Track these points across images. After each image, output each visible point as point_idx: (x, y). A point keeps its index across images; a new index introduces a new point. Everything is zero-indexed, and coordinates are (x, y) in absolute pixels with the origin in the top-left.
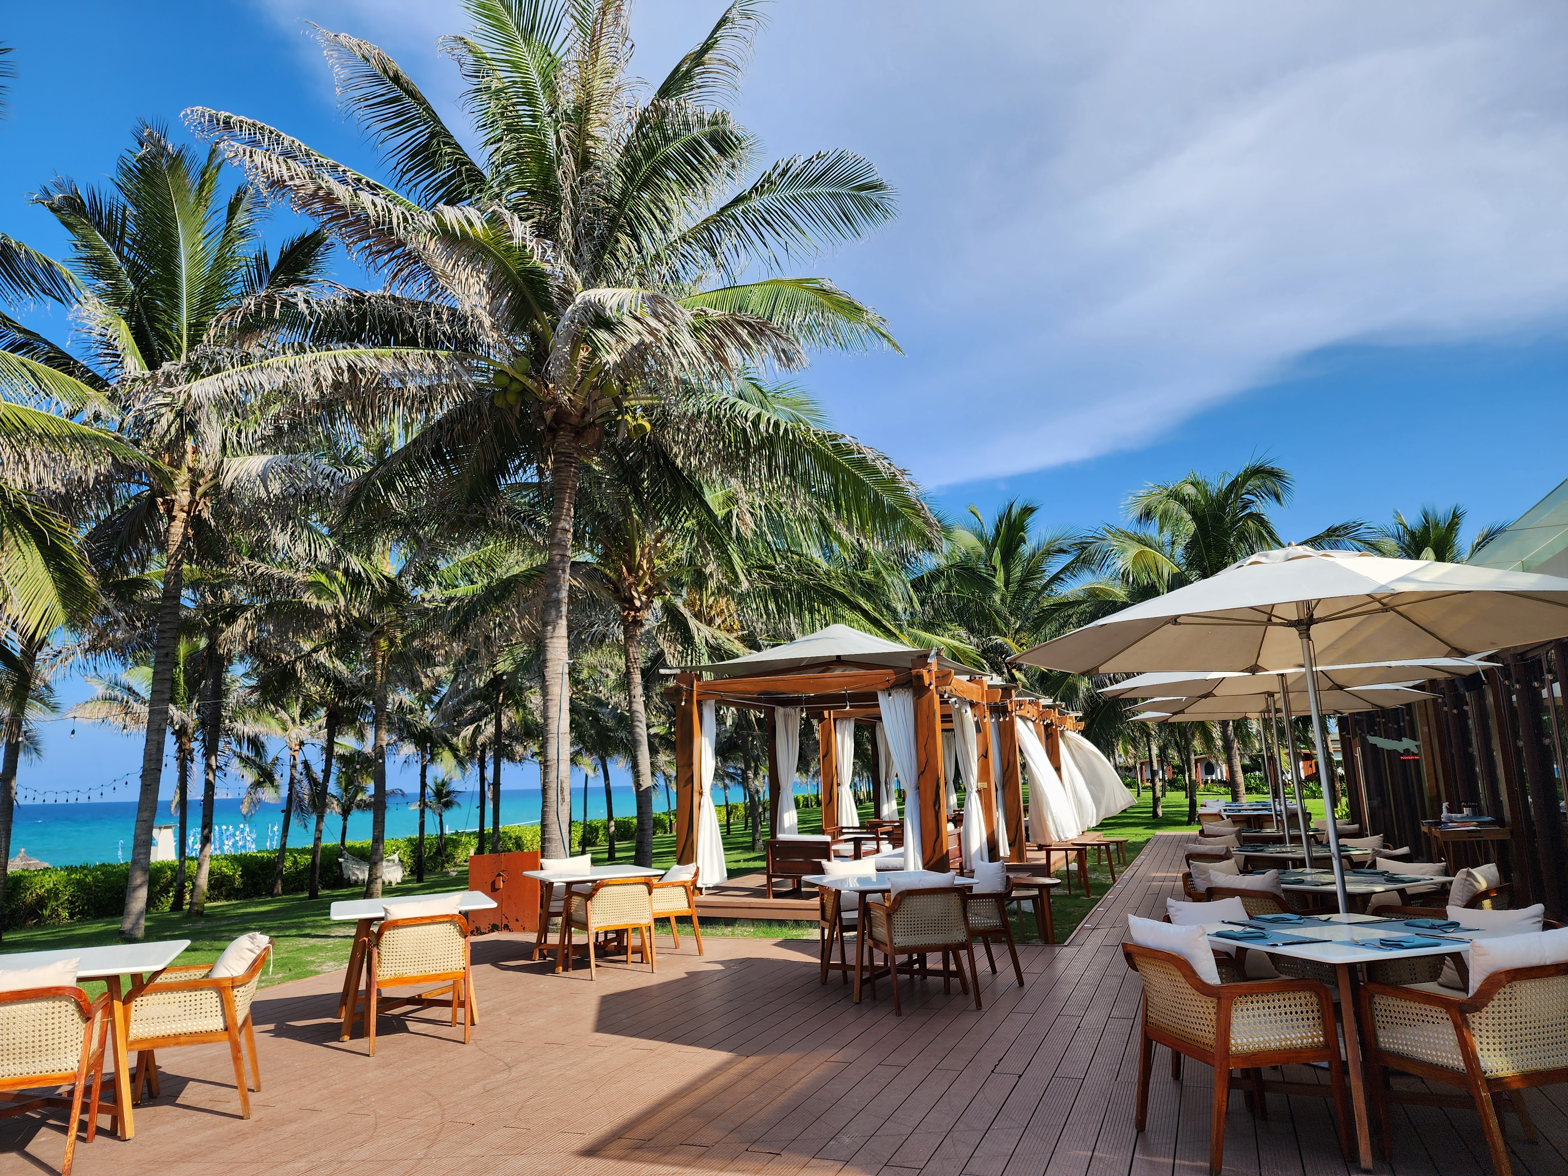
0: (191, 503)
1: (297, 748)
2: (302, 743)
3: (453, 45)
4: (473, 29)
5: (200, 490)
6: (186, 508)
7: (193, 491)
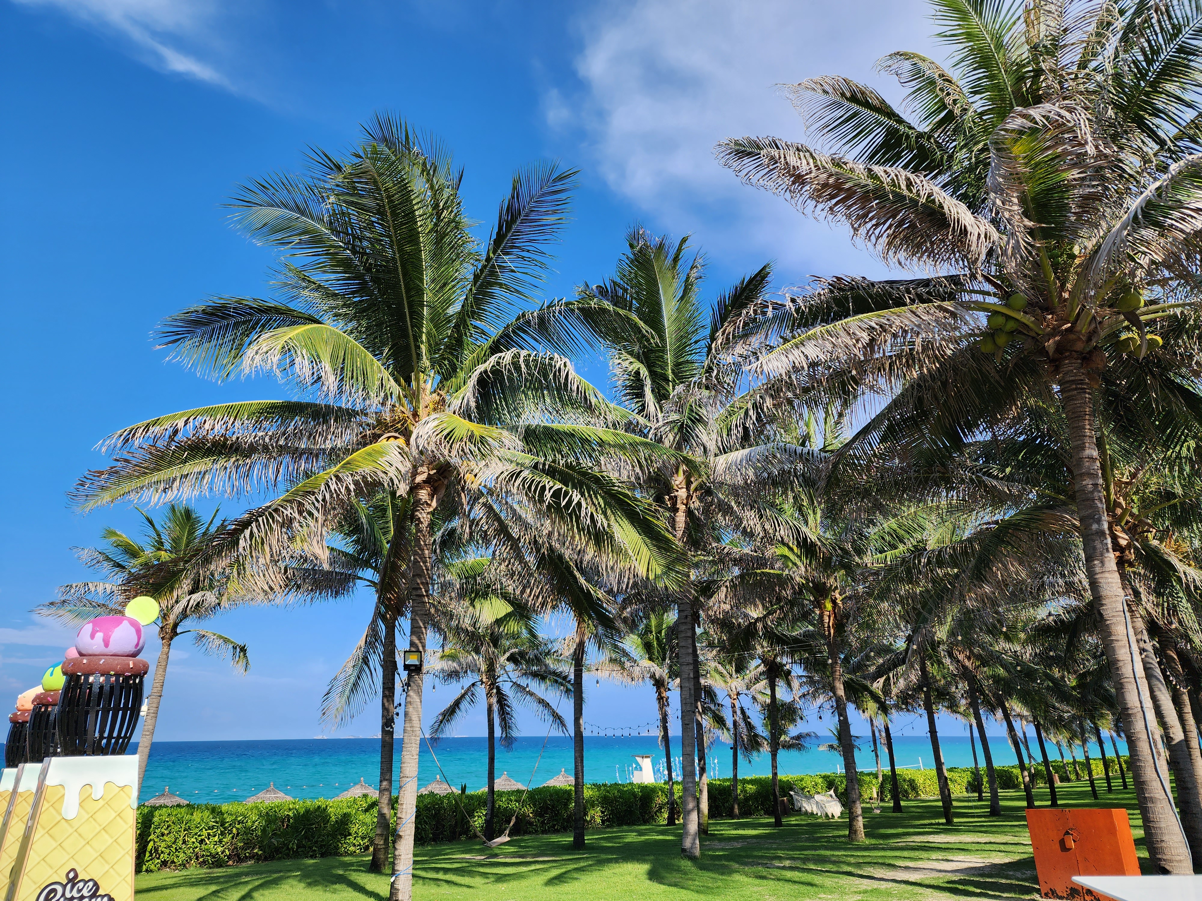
0: (687, 498)
1: (735, 697)
2: (738, 694)
3: (890, 63)
4: (934, 13)
5: (693, 487)
6: (685, 501)
7: (688, 488)
